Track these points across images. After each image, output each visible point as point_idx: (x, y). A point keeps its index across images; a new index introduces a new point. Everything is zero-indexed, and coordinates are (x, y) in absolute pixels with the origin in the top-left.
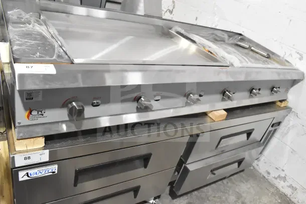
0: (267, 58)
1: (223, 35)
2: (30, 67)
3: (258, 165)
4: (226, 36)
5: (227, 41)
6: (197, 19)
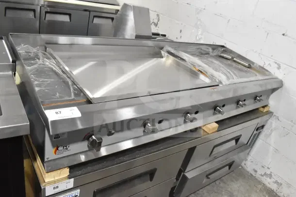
0: (248, 67)
1: (208, 49)
2: (59, 113)
3: (245, 164)
4: (210, 50)
5: (211, 54)
6: (181, 31)
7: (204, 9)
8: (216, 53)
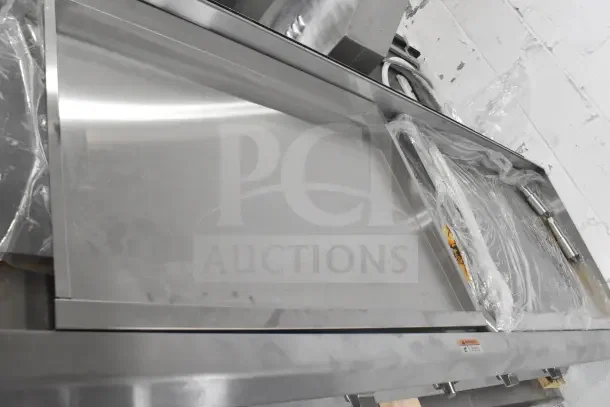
0: (571, 261)
4: (507, 167)
5: (503, 177)
6: (461, 67)
7: (550, 49)
8: (516, 178)
